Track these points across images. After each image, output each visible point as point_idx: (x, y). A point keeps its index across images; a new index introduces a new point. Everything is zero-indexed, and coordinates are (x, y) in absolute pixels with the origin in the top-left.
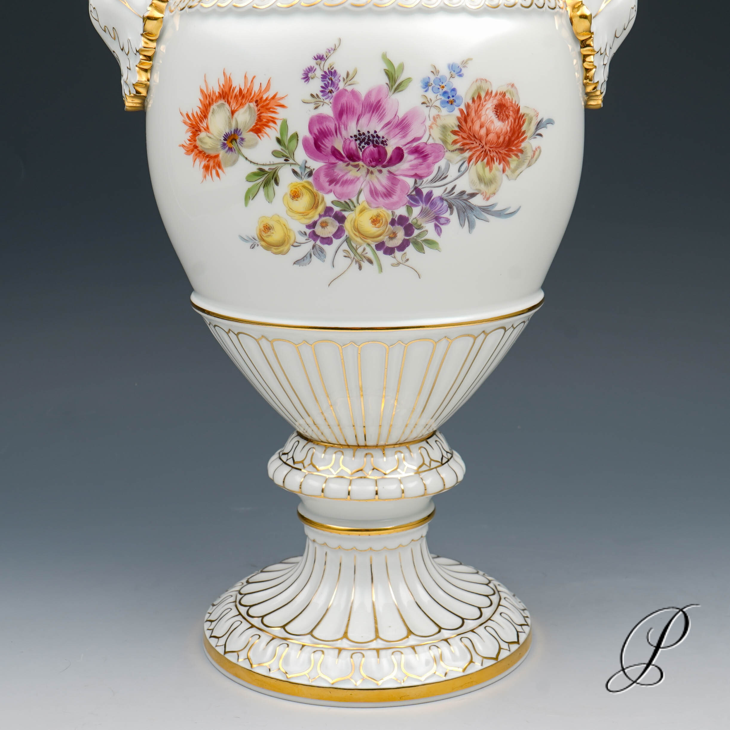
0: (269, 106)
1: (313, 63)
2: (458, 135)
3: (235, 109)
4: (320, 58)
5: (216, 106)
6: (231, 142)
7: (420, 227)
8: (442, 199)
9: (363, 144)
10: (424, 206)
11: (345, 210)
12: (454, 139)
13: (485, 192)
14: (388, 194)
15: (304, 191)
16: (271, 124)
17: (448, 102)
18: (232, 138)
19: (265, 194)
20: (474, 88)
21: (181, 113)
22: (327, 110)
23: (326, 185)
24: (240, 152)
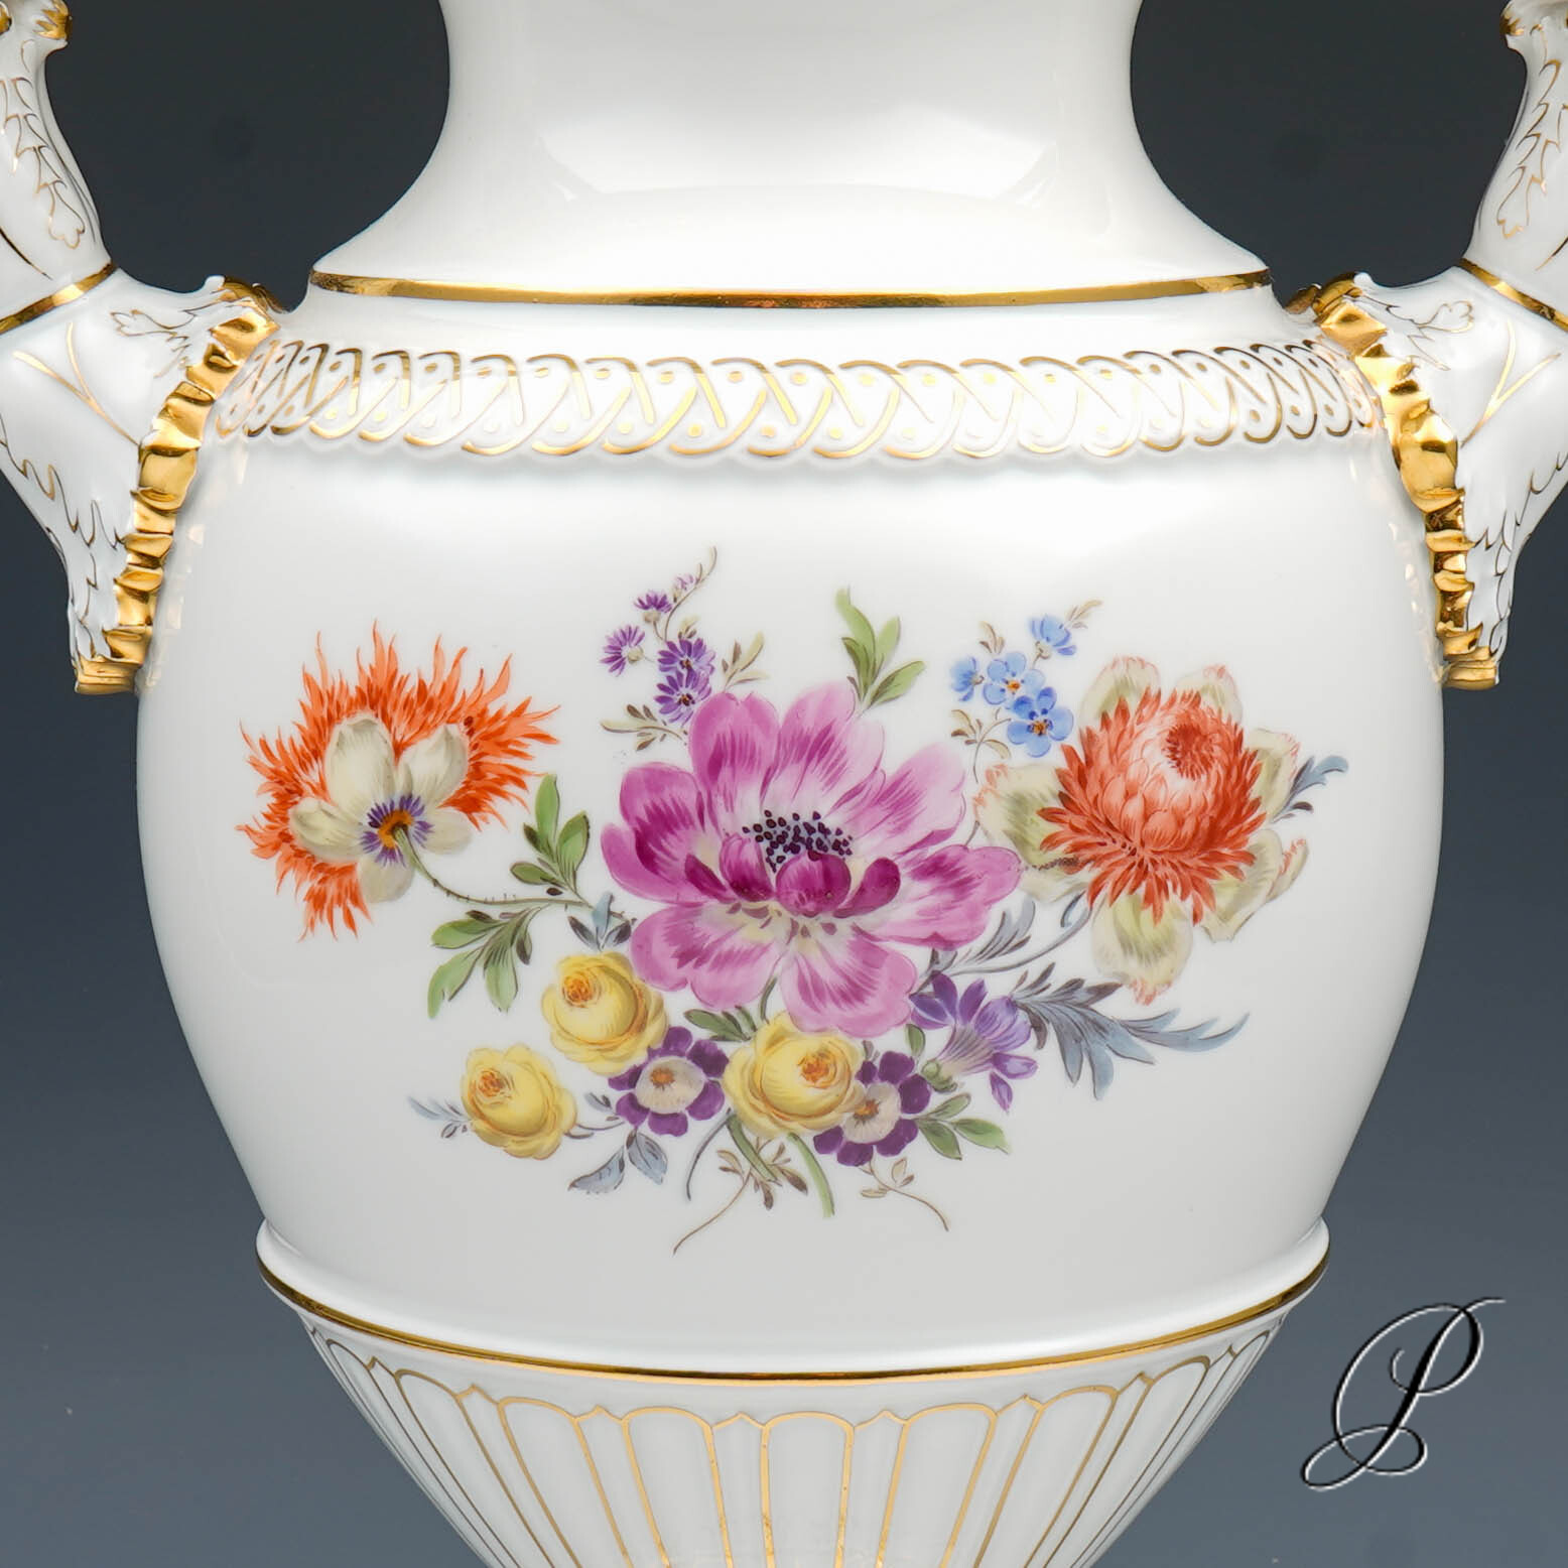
0: (504, 738)
1: (635, 618)
2: (1060, 821)
3: (405, 739)
4: (656, 603)
5: (349, 726)
6: (392, 831)
7: (946, 1086)
8: (1011, 1004)
9: (779, 851)
10: (960, 1026)
11: (724, 1039)
12: (1047, 834)
13: (1142, 980)
14: (853, 992)
15: (605, 981)
16: (510, 788)
17: (1030, 729)
18: (394, 820)
19: (489, 987)
20: (1107, 686)
21: (244, 735)
22: (675, 752)
23: (671, 965)
24: (416, 861)
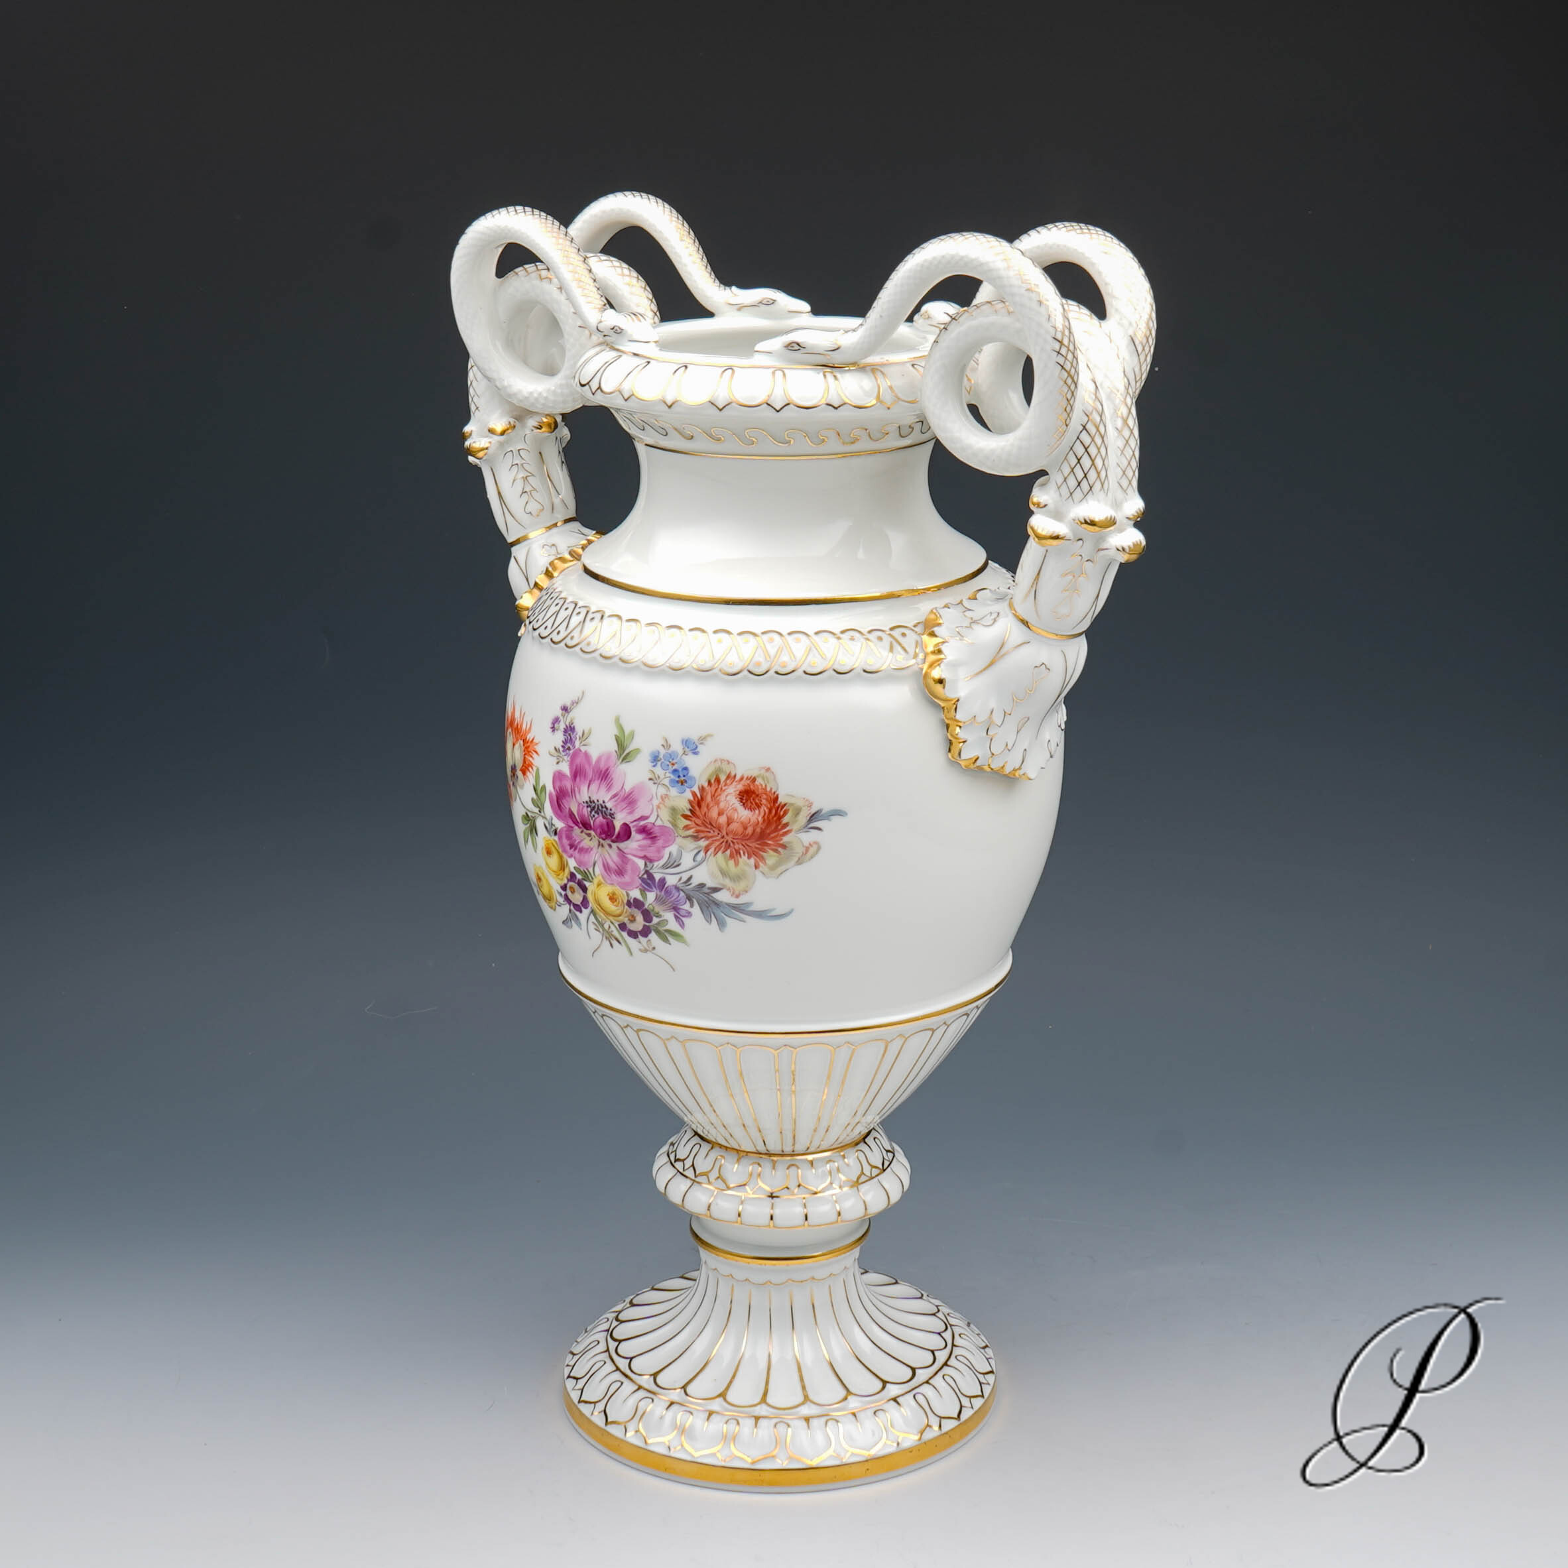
0: (529, 750)
1: (560, 713)
2: (691, 820)
4: (565, 709)
6: (513, 776)
7: (658, 916)
8: (677, 888)
9: (593, 813)
10: (659, 893)
11: (585, 880)
12: (685, 824)
13: (733, 888)
14: (620, 872)
15: (554, 849)
16: (531, 769)
17: (678, 782)
19: (532, 842)
20: (711, 769)
22: (565, 768)
23: (568, 848)
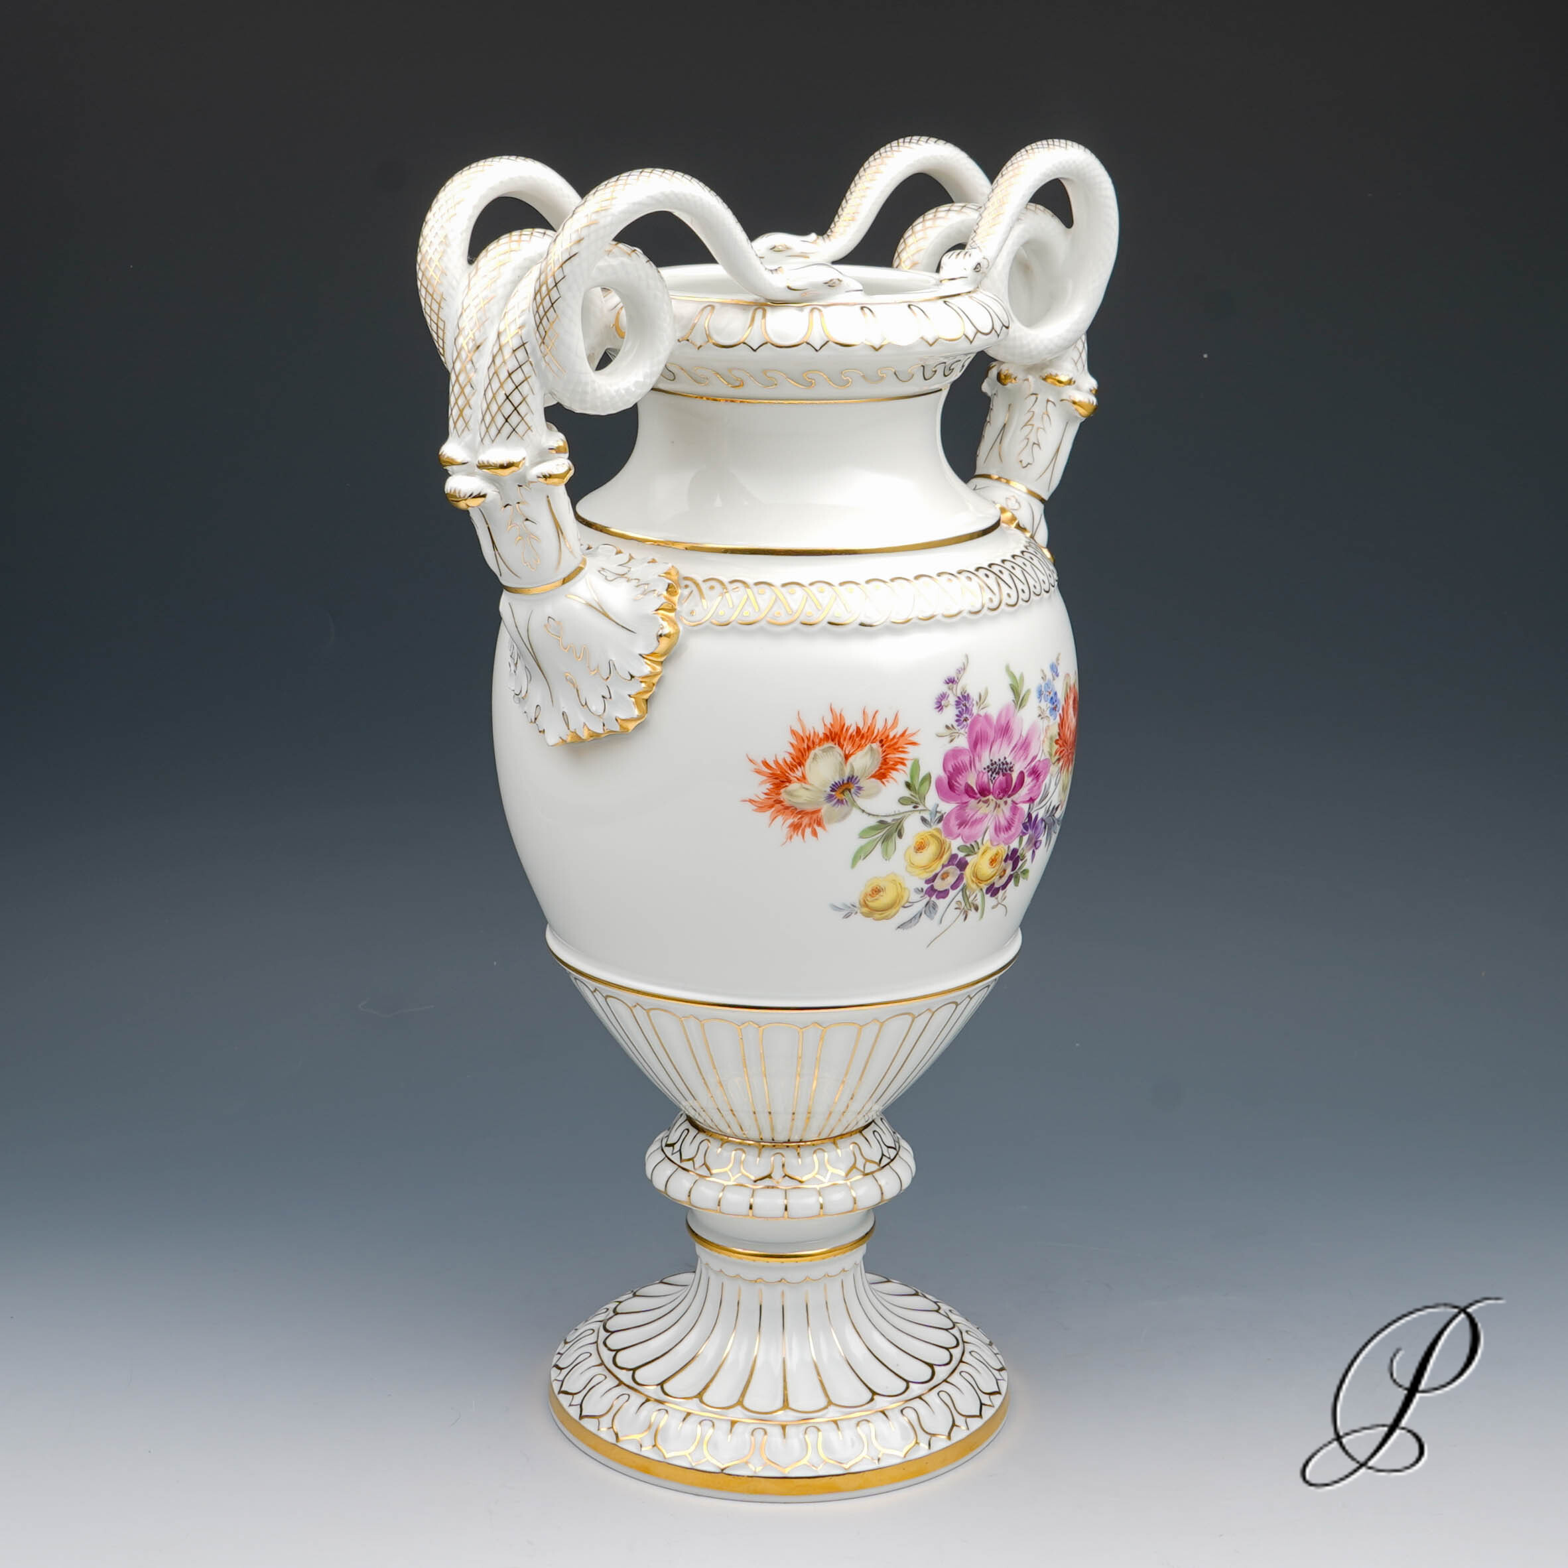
0: (896, 746)
1: (944, 688)
2: (1058, 744)
3: (851, 753)
4: (951, 681)
5: (820, 750)
6: (843, 793)
7: (1023, 858)
8: (1042, 820)
9: (994, 775)
10: (1030, 833)
11: (968, 855)
12: (1056, 750)
14: (1008, 827)
15: (932, 840)
16: (900, 767)
17: (1053, 709)
18: (843, 787)
19: (883, 852)
21: (750, 760)
22: (962, 742)
23: (955, 829)
24: (854, 803)
